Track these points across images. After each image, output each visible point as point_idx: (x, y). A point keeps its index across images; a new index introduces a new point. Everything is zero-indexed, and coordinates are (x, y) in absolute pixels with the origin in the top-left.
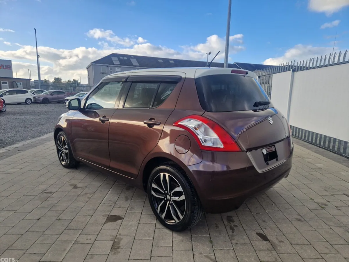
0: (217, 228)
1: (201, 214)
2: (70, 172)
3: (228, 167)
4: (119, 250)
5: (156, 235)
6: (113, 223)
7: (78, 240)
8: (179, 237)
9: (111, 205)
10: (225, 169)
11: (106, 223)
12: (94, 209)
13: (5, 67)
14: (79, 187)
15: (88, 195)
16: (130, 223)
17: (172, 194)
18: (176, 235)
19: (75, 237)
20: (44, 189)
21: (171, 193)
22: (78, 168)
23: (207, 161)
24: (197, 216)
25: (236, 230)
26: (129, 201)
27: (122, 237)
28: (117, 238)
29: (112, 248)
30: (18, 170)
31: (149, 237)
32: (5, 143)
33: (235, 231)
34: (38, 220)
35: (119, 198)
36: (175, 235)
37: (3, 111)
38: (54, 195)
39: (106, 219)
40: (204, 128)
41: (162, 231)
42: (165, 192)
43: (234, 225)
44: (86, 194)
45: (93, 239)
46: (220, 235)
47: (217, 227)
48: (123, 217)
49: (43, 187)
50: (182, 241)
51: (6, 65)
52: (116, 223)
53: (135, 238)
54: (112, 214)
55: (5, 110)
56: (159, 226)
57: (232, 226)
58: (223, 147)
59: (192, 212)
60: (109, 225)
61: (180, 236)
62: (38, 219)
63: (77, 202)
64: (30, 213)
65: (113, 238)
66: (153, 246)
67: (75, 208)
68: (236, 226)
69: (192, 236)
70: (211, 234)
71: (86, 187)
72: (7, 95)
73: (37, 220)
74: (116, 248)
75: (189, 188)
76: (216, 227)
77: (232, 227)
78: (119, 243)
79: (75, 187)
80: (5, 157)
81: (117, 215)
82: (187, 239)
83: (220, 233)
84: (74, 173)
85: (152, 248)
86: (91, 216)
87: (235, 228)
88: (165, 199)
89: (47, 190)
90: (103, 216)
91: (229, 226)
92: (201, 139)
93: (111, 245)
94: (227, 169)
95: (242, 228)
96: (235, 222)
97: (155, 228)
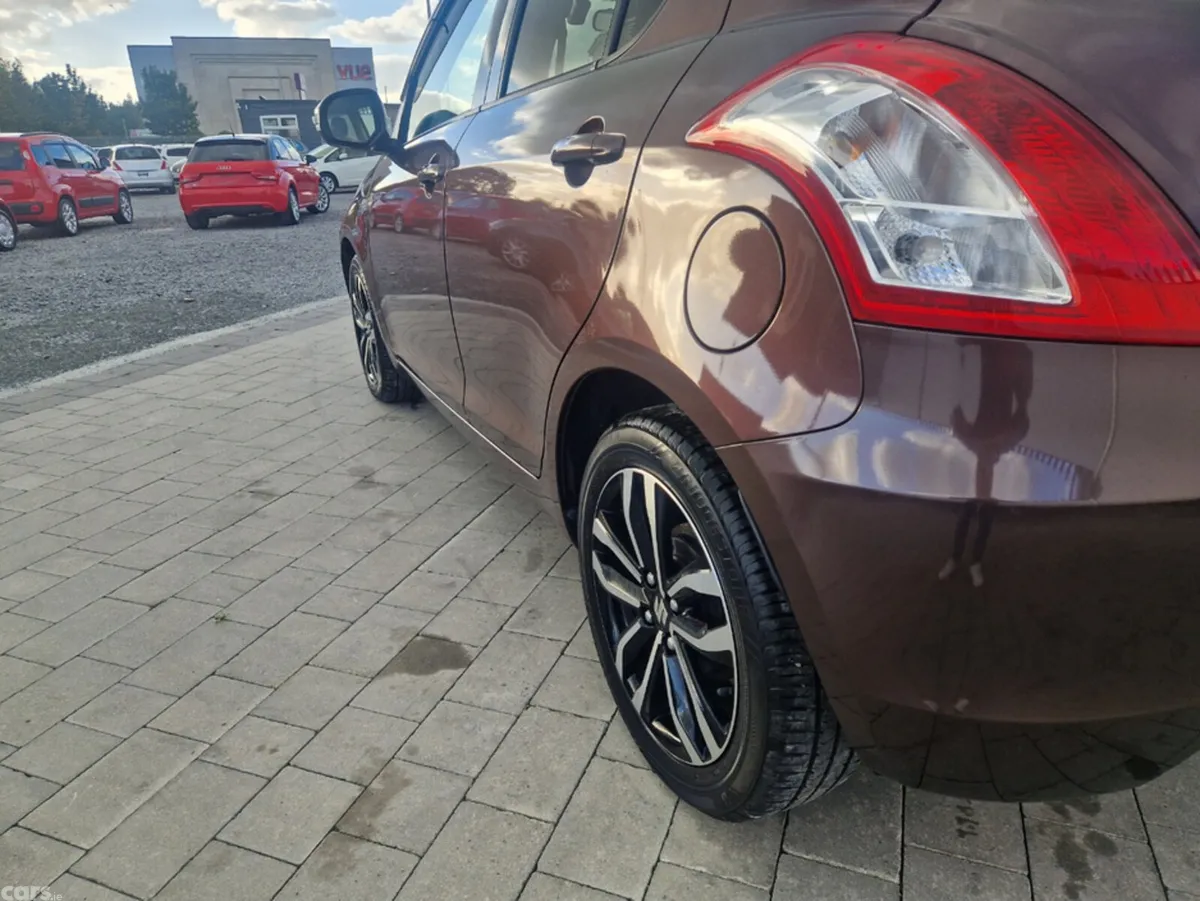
0: (962, 834)
1: (839, 761)
2: (383, 418)
3: (1089, 481)
4: (361, 850)
5: (583, 796)
6: (414, 677)
7: (224, 743)
8: (703, 842)
9: (452, 585)
10: (1063, 492)
11: (385, 674)
12: (376, 592)
13: (355, 74)
14: (378, 484)
15: (393, 520)
16: (486, 698)
17: (676, 597)
18: (693, 821)
19: (224, 724)
20: (259, 478)
21: (672, 592)
22: (419, 405)
23: (921, 417)
24: (809, 772)
25: (1096, 877)
26: (536, 578)
27: (412, 772)
28: (388, 770)
29: (334, 828)
30: (231, 395)
31: (538, 805)
32: (264, 306)
33: (1087, 883)
34: (152, 607)
35: (502, 551)
36: (687, 823)
37: (321, 209)
38: (273, 508)
39: (395, 652)
40: (920, 136)
41: (625, 777)
42: (644, 578)
43: (1091, 837)
44: (387, 514)
45: (285, 753)
46: (975, 891)
47: (964, 828)
48: (473, 652)
49: (259, 469)
50: (712, 879)
51: (357, 67)
52: (426, 681)
53: (468, 797)
54: (435, 630)
55: (326, 205)
56: (621, 743)
57: (1079, 840)
58: (1063, 295)
59: (773, 743)
60: (393, 688)
61: (709, 838)
62: (154, 604)
63: (335, 547)
64: (145, 572)
65: (370, 765)
66: (535, 869)
67: (310, 574)
68: (1105, 847)
69: (782, 852)
70: (911, 870)
71: (403, 486)
72: (340, 160)
73: (148, 608)
74: (352, 831)
75: (762, 588)
76: (960, 821)
77: (1076, 847)
78: (379, 807)
79: (366, 480)
80: (224, 349)
81: (453, 639)
82: (746, 870)
83: (976, 876)
84: (397, 422)
85: (524, 885)
86: (346, 624)
87: (1093, 861)
88: (648, 615)
89: (267, 482)
90: (395, 632)
91: (1055, 840)
92: (861, 227)
93: (342, 805)
94: (1082, 497)
95: (1153, 876)
96: (1100, 816)
97: (594, 754)
